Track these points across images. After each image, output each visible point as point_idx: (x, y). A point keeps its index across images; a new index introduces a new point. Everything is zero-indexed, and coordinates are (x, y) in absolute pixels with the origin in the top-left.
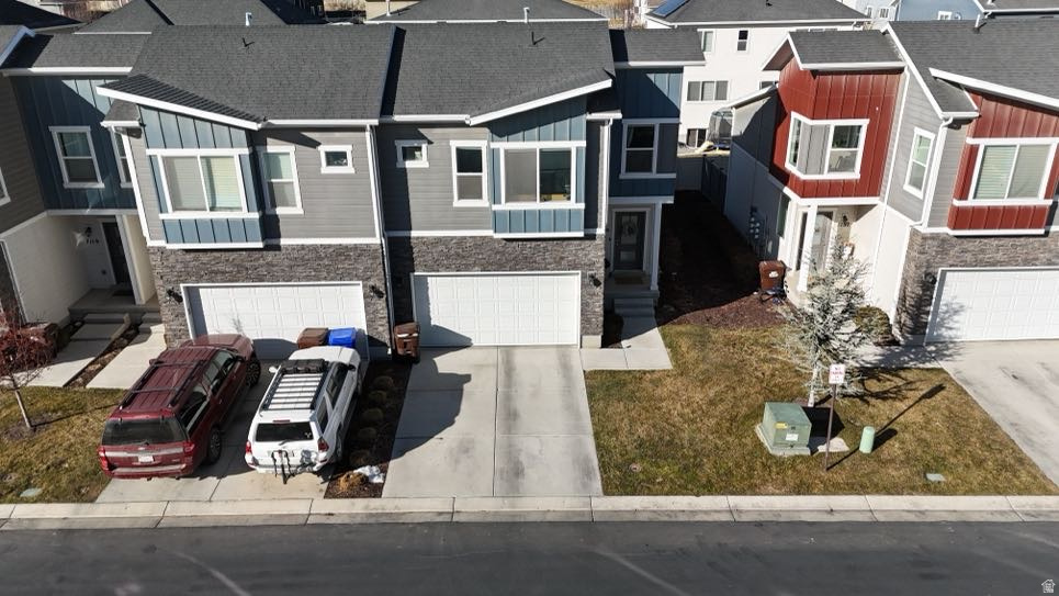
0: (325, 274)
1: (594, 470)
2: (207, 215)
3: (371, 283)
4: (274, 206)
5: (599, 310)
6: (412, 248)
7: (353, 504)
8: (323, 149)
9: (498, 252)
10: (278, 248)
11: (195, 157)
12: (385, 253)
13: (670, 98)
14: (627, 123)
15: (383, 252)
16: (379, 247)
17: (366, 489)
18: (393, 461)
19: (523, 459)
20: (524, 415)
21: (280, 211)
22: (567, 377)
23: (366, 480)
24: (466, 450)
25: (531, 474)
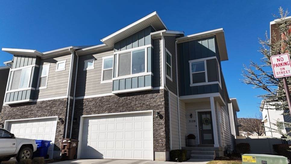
0: (47, 113)
2: (18, 90)
3: (61, 117)
4: (39, 86)
5: (163, 134)
6: (83, 104)
8: (58, 63)
9: (116, 103)
10: (35, 103)
11: (21, 70)
12: (69, 103)
13: (210, 49)
14: (191, 62)
15: (68, 102)
16: (66, 99)
21: (40, 88)
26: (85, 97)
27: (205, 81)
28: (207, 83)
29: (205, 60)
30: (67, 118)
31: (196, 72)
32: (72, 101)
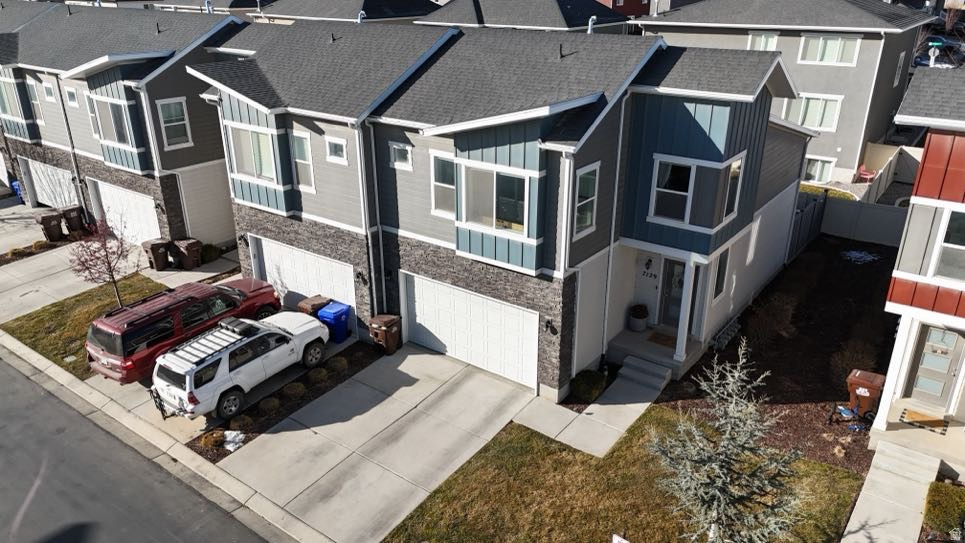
0: (330, 251)
1: (388, 528)
2: (254, 181)
3: (359, 270)
4: (298, 183)
5: (556, 361)
6: (398, 245)
7: (194, 459)
8: (328, 139)
9: (466, 270)
10: (301, 219)
11: (247, 131)
12: (370, 245)
13: (711, 137)
14: (659, 158)
15: (368, 243)
16: (364, 238)
17: (215, 451)
18: (263, 436)
19: (347, 485)
20: (402, 443)
21: (302, 188)
22: (488, 421)
23: (221, 443)
24: (318, 453)
25: (335, 503)
26: (401, 232)
27: (681, 217)
28: (685, 225)
29: (693, 163)
30: (373, 274)
31: (665, 188)
32: (375, 236)
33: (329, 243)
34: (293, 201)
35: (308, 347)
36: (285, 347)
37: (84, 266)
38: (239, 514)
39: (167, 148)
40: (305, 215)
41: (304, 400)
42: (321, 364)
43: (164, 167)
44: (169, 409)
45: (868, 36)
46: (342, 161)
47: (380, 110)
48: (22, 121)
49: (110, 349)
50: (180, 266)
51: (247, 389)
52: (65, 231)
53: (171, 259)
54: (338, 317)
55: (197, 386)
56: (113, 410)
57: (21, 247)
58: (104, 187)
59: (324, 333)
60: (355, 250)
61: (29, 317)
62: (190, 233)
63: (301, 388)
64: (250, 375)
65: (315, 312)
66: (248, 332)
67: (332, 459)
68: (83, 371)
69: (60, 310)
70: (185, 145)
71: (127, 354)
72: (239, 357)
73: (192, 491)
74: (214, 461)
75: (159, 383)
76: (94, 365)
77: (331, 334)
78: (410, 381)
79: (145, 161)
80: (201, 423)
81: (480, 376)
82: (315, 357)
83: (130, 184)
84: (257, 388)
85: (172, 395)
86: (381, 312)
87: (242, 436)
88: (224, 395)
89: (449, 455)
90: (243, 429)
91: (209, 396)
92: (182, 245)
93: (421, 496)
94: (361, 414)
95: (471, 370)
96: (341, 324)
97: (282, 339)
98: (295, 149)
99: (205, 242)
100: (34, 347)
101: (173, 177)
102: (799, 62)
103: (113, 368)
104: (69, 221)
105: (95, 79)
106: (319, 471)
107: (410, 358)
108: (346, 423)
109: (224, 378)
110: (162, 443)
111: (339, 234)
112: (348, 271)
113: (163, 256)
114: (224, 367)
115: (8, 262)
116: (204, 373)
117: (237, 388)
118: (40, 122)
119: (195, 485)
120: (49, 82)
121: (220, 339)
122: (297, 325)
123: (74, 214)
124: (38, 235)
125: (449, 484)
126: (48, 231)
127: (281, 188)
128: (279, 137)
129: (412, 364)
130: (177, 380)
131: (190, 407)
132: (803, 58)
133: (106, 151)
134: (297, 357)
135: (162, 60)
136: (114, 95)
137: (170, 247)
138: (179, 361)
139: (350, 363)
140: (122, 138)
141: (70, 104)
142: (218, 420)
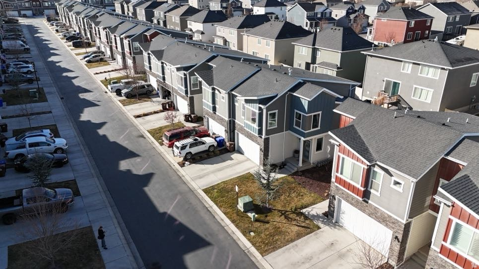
2: (207, 102)
3: (226, 129)
4: (215, 104)
6: (235, 124)
7: (178, 166)
8: (222, 95)
9: (247, 133)
11: (206, 90)
12: (229, 123)
13: (305, 107)
14: (296, 111)
16: (227, 121)
17: (182, 165)
18: (194, 164)
19: (206, 177)
20: (222, 171)
21: (216, 106)
22: (244, 171)
23: (184, 164)
24: (203, 170)
25: (202, 180)
26: (236, 121)
27: (300, 127)
28: (301, 129)
29: (302, 113)
30: (229, 131)
31: (297, 119)
32: (230, 121)
33: (220, 120)
34: (214, 109)
35: (210, 147)
36: (203, 146)
37: (167, 118)
38: (182, 178)
39: (192, 89)
40: (217, 113)
41: (206, 159)
42: (213, 152)
43: (191, 94)
44: (176, 155)
45: (443, 69)
46: (224, 101)
47: (232, 90)
48: (161, 75)
49: (167, 139)
50: (191, 122)
51: (193, 153)
52: (167, 107)
53: (190, 119)
54: (220, 140)
55: (181, 150)
56: (165, 153)
57: (156, 110)
58: (178, 97)
59: (215, 144)
60: (226, 124)
61: (154, 129)
62: (195, 112)
63: (206, 156)
64: (194, 150)
65: (215, 139)
66: (195, 140)
67: (205, 172)
68: (162, 144)
69: (161, 129)
70: (197, 89)
71: (170, 141)
72: (192, 145)
73: (175, 172)
74: (181, 167)
75: (175, 148)
76: (163, 142)
77: (217, 145)
78: (232, 159)
79: (186, 92)
80: (182, 159)
81: (249, 161)
82: (212, 149)
83: (183, 97)
84: (196, 154)
85: (177, 151)
86: (230, 141)
87: (189, 163)
88: (187, 154)
89: (231, 176)
90: (189, 162)
91: (184, 152)
92: (193, 116)
93: (220, 182)
94: (217, 163)
95: (248, 159)
96: (221, 143)
97: (203, 143)
98: (216, 96)
99: (199, 116)
100: (153, 137)
101: (193, 97)
102: (419, 75)
103: (167, 144)
104: (169, 105)
105: (178, 69)
106: (202, 173)
107: (235, 154)
108: (212, 165)
109: (188, 150)
110: (173, 162)
111: (222, 119)
112: (223, 129)
113: (188, 118)
114: (188, 147)
115: (152, 114)
116: (183, 147)
117: (190, 153)
118: (165, 76)
119: (176, 171)
120: (168, 67)
121: (190, 140)
122: (209, 141)
123: (170, 103)
124: (160, 108)
125: (226, 181)
126: (163, 108)
127: (212, 105)
128: (212, 92)
129: (235, 156)
130: (178, 148)
131: (179, 154)
132: (420, 73)
133: (179, 88)
134: (207, 148)
135: (194, 66)
136: (181, 74)
137: (190, 116)
138: (179, 144)
139: (220, 153)
140: (182, 85)
141: (173, 73)
142: (186, 159)
